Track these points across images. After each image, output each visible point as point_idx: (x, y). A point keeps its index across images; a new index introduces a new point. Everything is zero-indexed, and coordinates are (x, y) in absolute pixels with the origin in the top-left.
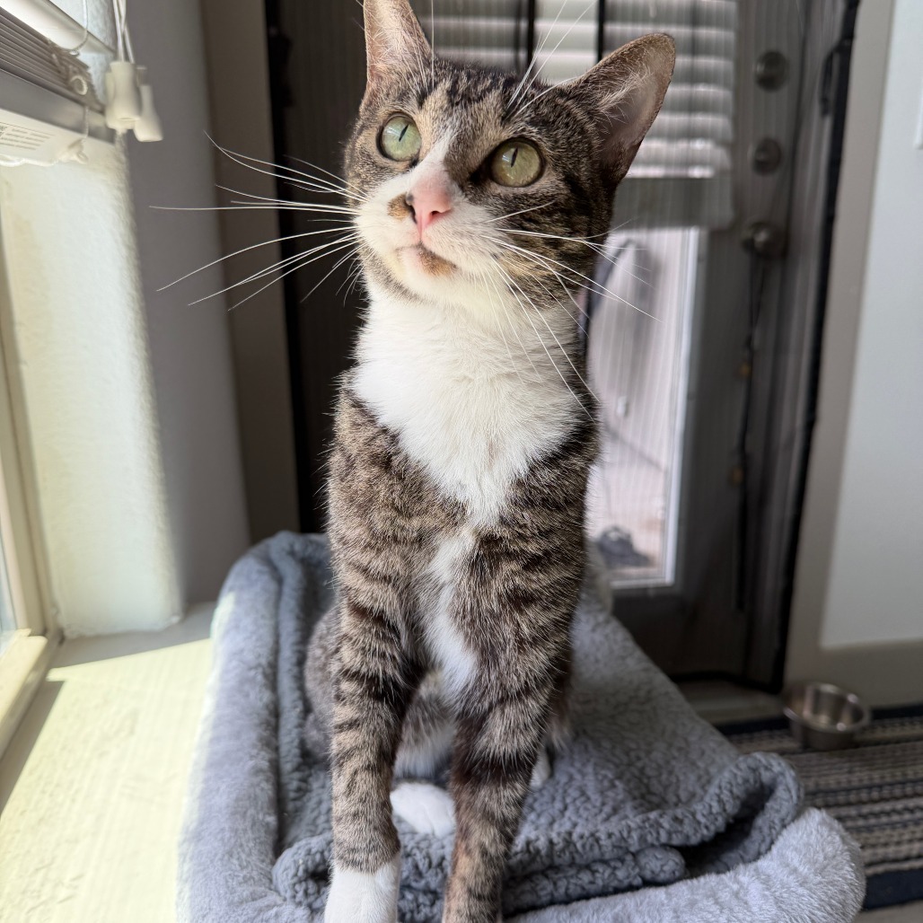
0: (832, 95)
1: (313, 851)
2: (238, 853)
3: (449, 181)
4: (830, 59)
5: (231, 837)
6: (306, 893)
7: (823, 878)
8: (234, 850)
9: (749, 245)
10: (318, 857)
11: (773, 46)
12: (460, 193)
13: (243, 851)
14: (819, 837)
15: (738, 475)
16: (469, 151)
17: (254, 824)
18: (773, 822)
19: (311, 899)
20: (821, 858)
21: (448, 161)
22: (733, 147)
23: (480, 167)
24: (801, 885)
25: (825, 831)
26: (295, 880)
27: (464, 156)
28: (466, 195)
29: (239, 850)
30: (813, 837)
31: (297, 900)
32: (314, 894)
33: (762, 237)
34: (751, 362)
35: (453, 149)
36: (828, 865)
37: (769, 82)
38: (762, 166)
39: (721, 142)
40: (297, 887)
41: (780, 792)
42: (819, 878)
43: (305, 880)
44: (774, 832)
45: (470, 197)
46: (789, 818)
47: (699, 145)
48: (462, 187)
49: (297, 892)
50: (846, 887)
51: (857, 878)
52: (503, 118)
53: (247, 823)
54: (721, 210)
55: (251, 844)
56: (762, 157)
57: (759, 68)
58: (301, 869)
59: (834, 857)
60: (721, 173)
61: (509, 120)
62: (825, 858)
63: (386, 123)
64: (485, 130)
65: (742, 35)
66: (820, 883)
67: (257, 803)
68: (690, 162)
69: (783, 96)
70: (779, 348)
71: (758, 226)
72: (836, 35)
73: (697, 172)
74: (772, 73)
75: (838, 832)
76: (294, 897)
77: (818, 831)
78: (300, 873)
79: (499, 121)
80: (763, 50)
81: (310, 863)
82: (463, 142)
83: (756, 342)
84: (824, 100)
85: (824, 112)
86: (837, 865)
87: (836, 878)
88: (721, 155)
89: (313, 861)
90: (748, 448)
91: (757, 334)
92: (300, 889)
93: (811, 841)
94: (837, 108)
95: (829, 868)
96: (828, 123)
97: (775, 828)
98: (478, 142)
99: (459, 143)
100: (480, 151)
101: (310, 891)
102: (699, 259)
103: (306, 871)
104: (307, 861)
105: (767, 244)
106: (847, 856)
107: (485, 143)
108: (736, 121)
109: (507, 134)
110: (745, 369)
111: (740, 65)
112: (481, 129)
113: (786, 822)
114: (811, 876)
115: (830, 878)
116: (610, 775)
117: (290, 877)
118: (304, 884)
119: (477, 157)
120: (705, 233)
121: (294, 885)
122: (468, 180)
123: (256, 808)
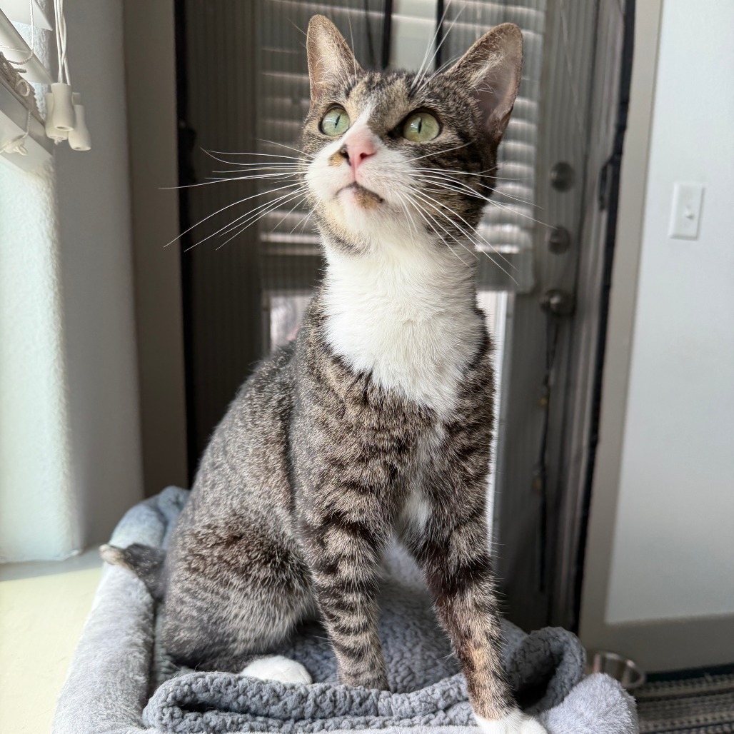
0: (607, 195)
1: (183, 683)
2: (105, 699)
3: (372, 134)
4: (604, 169)
5: (100, 688)
6: (172, 717)
7: (605, 720)
8: (102, 697)
9: (546, 307)
10: (186, 688)
11: (563, 159)
12: (381, 141)
13: (110, 698)
14: (602, 690)
15: (539, 484)
16: (385, 117)
17: (123, 679)
18: (563, 682)
19: (177, 721)
20: (604, 706)
21: (369, 123)
22: (534, 230)
23: (395, 129)
24: (587, 726)
25: (607, 686)
26: (164, 704)
27: (382, 120)
28: (385, 144)
29: (107, 697)
30: (598, 690)
31: (164, 722)
32: (178, 718)
33: (555, 300)
34: (548, 397)
35: (374, 115)
36: (610, 711)
37: (561, 184)
38: (556, 247)
39: (525, 228)
40: (165, 710)
41: (568, 658)
42: (602, 721)
43: (173, 706)
44: (564, 689)
45: (388, 145)
46: (576, 678)
47: (508, 229)
48: (381, 138)
49: (164, 715)
50: (624, 728)
51: (633, 723)
52: (409, 96)
53: (117, 679)
54: (526, 280)
55: (119, 693)
56: (555, 240)
57: (552, 175)
58: (170, 696)
59: (615, 705)
60: (524, 251)
61: (413, 96)
62: (607, 706)
63: (325, 114)
64: (396, 105)
65: (540, 149)
66: (603, 724)
67: (129, 666)
68: (501, 241)
69: (571, 196)
70: (569, 385)
71: (552, 293)
72: (609, 151)
73: (507, 249)
74: (563, 178)
75: (618, 688)
76: (161, 719)
77: (602, 687)
78: (169, 699)
79: (406, 97)
80: (556, 161)
81: (178, 691)
82: (381, 112)
83: (552, 381)
84: (601, 198)
85: (602, 208)
86: (617, 711)
87: (616, 721)
88: (525, 237)
89: (181, 691)
90: (547, 461)
91: (553, 373)
92: (167, 712)
93: (597, 693)
94: (611, 205)
95: (611, 713)
96: (604, 216)
97: (565, 687)
98: (392, 112)
99: (377, 112)
100: (394, 118)
101: (176, 715)
102: (508, 316)
103: (174, 698)
104: (177, 690)
105: (558, 305)
106: (625, 706)
107: (397, 113)
108: (536, 213)
109: (413, 106)
110: (544, 401)
111: (539, 170)
112: (393, 103)
113: (574, 681)
114: (595, 719)
115: (611, 721)
116: (433, 656)
117: (160, 702)
118: (171, 709)
119: (392, 122)
120: (512, 295)
121: (163, 708)
122: (386, 134)
123: (127, 669)
